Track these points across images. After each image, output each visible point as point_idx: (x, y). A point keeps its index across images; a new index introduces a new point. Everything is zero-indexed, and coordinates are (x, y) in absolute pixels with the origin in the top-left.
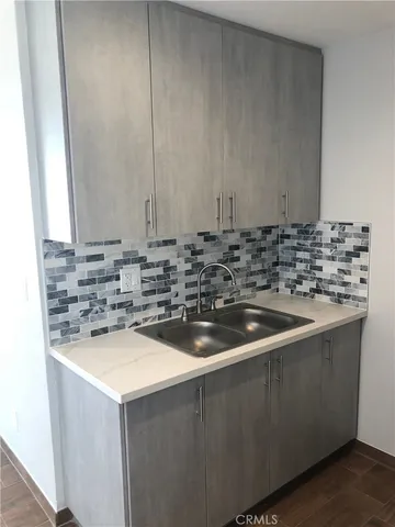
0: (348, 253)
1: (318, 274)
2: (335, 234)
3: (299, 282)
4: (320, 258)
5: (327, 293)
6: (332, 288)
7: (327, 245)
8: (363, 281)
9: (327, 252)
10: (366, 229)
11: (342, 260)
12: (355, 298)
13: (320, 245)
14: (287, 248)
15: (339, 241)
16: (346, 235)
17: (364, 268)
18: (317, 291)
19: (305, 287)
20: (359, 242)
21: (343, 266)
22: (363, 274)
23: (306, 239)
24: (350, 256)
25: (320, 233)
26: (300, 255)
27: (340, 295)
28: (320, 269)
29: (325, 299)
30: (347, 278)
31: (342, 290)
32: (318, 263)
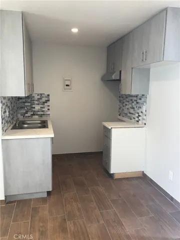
0: (43, 102)
1: (33, 109)
2: (39, 97)
3: (26, 113)
4: (34, 104)
5: (37, 115)
6: (39, 113)
7: (36, 100)
8: (48, 109)
9: (37, 102)
10: (48, 95)
11: (42, 104)
12: (46, 115)
13: (34, 100)
14: (21, 102)
15: (40, 99)
16: (43, 97)
17: (49, 106)
18: (34, 115)
19: (29, 114)
20: (47, 99)
21: (42, 106)
22: (48, 108)
23: (28, 99)
24: (44, 103)
25: (34, 97)
26: (26, 104)
27: (41, 115)
28: (34, 108)
29: (36, 117)
30: (43, 109)
31: (42, 113)
32: (33, 106)
